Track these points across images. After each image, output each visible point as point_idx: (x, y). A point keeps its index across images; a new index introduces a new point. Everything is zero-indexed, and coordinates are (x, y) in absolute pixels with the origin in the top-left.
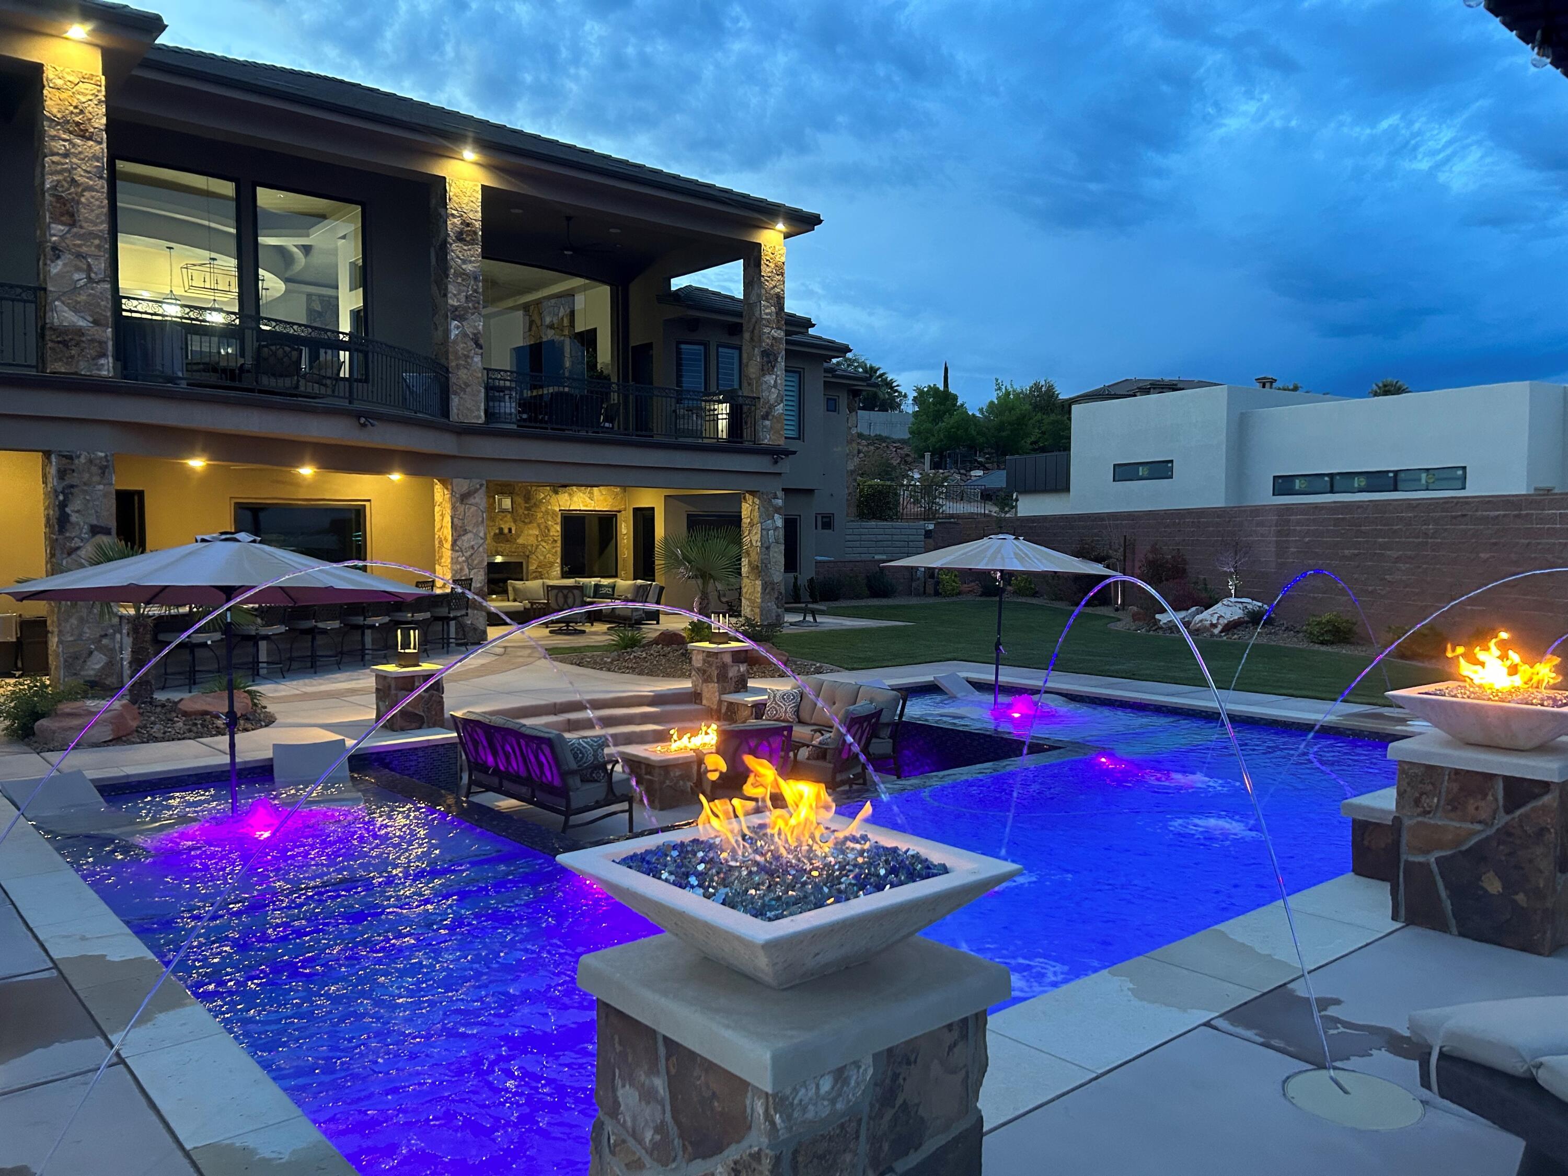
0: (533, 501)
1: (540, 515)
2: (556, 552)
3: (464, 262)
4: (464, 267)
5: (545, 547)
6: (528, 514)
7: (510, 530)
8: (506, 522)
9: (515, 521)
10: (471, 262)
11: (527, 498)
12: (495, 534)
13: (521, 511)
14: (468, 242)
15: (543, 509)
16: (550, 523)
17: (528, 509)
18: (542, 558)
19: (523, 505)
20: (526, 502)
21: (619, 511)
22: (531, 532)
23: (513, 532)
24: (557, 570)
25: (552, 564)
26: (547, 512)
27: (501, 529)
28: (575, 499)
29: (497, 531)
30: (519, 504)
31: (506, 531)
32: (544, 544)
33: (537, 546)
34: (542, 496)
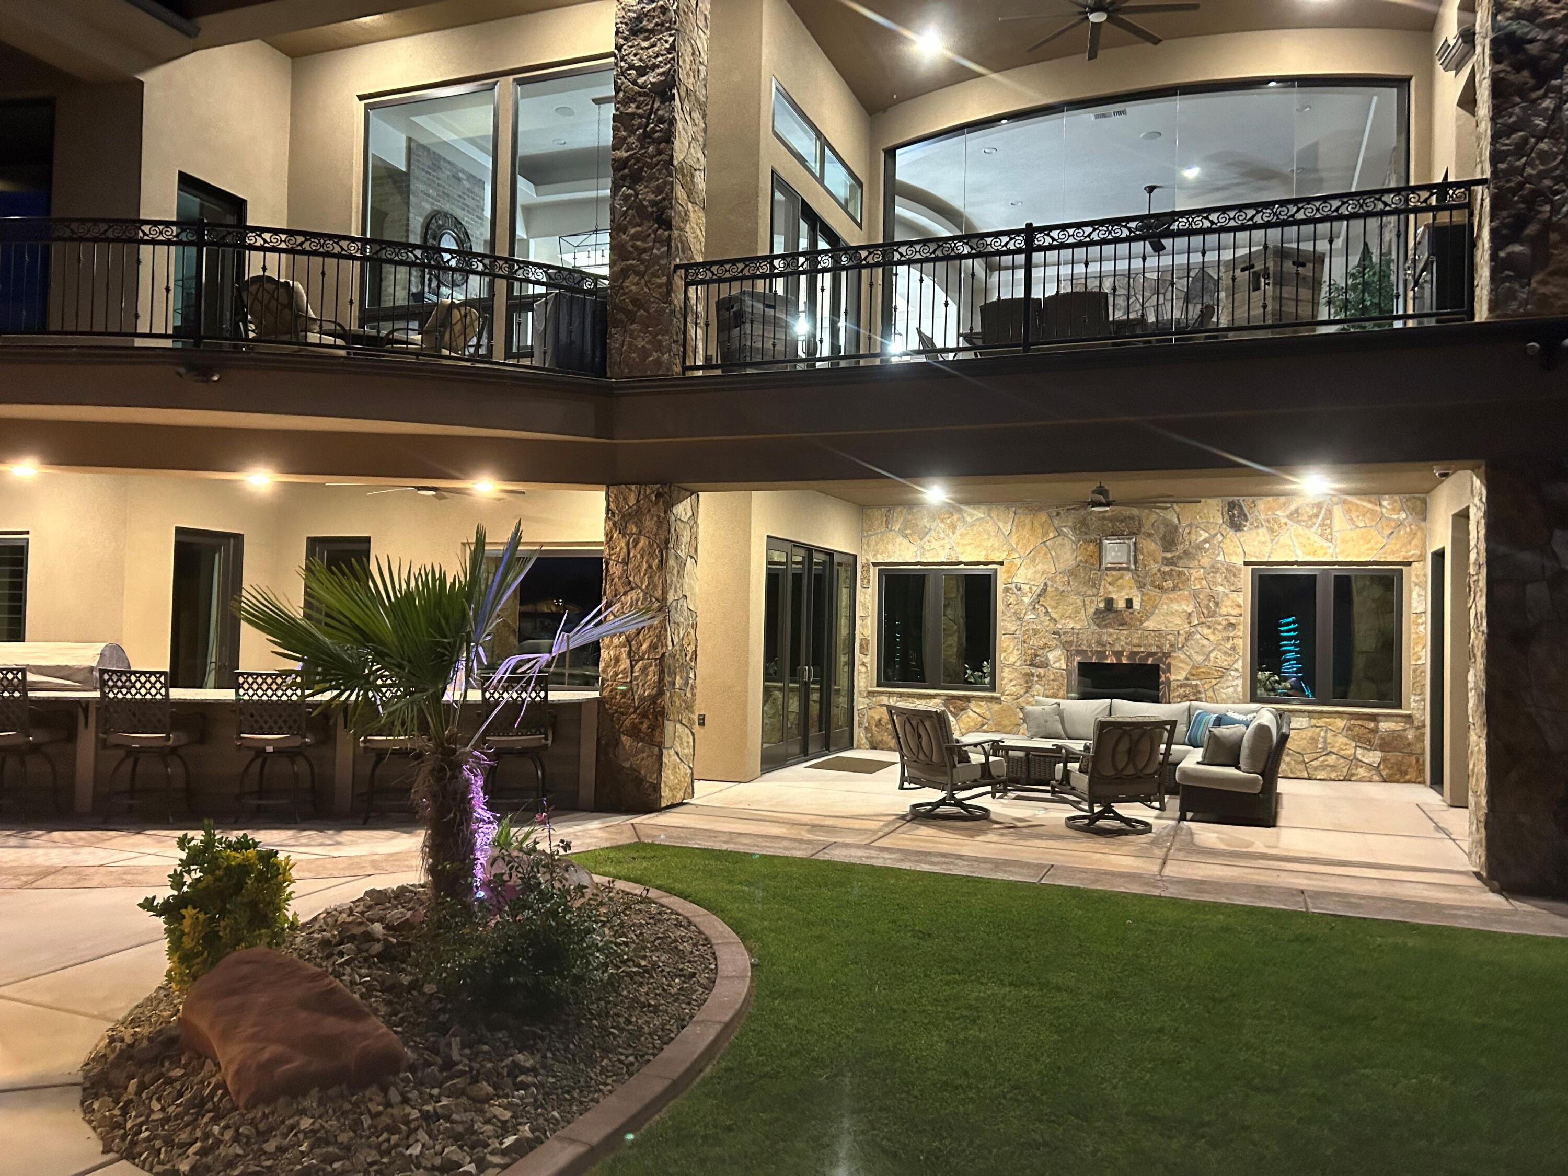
0: (1181, 548)
1: (1196, 574)
2: (1233, 648)
3: (642, 72)
4: (641, 81)
5: (1207, 637)
6: (1170, 573)
7: (1129, 603)
8: (1121, 588)
9: (1141, 586)
10: (654, 67)
11: (1169, 539)
12: (1097, 611)
13: (1154, 567)
14: (652, 32)
15: (1205, 561)
16: (1220, 589)
17: (1168, 562)
18: (1200, 659)
19: (1160, 555)
20: (1166, 550)
21: (1409, 564)
22: (1175, 607)
23: (1136, 605)
24: (1237, 683)
25: (1223, 673)
26: (1215, 569)
27: (1109, 602)
28: (1284, 538)
29: (1102, 605)
30: (1150, 554)
31: (1121, 604)
32: (1206, 631)
33: (1189, 635)
34: (1205, 535)
